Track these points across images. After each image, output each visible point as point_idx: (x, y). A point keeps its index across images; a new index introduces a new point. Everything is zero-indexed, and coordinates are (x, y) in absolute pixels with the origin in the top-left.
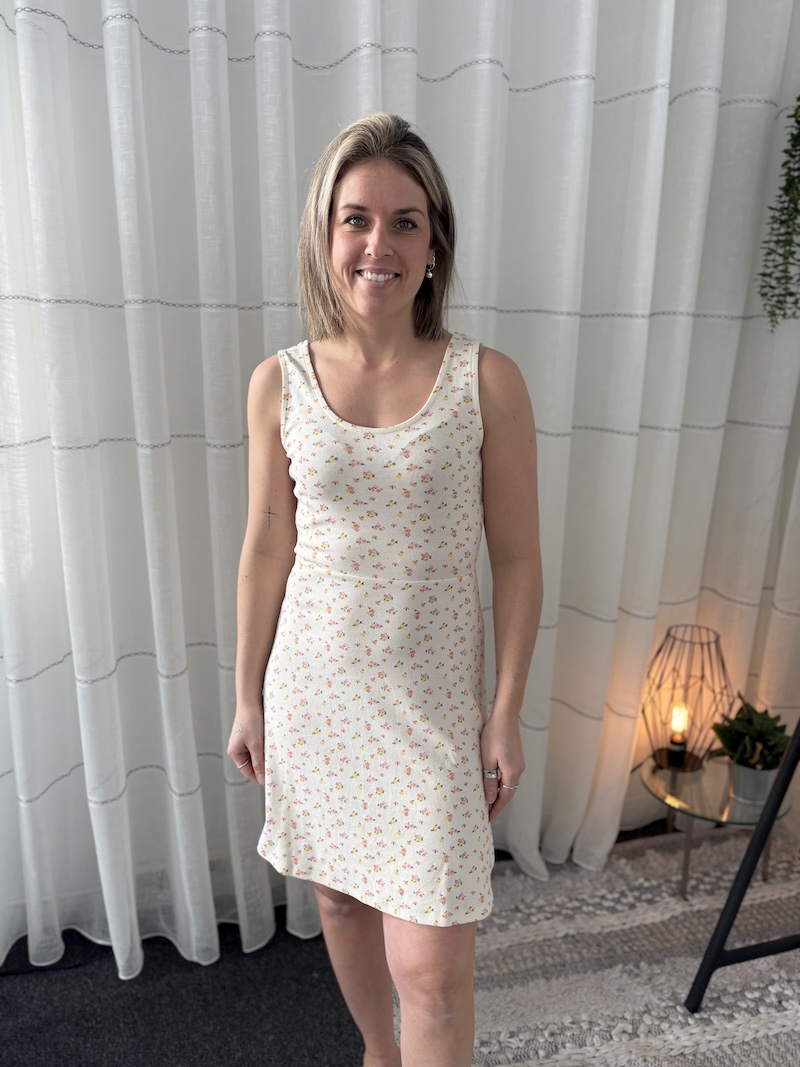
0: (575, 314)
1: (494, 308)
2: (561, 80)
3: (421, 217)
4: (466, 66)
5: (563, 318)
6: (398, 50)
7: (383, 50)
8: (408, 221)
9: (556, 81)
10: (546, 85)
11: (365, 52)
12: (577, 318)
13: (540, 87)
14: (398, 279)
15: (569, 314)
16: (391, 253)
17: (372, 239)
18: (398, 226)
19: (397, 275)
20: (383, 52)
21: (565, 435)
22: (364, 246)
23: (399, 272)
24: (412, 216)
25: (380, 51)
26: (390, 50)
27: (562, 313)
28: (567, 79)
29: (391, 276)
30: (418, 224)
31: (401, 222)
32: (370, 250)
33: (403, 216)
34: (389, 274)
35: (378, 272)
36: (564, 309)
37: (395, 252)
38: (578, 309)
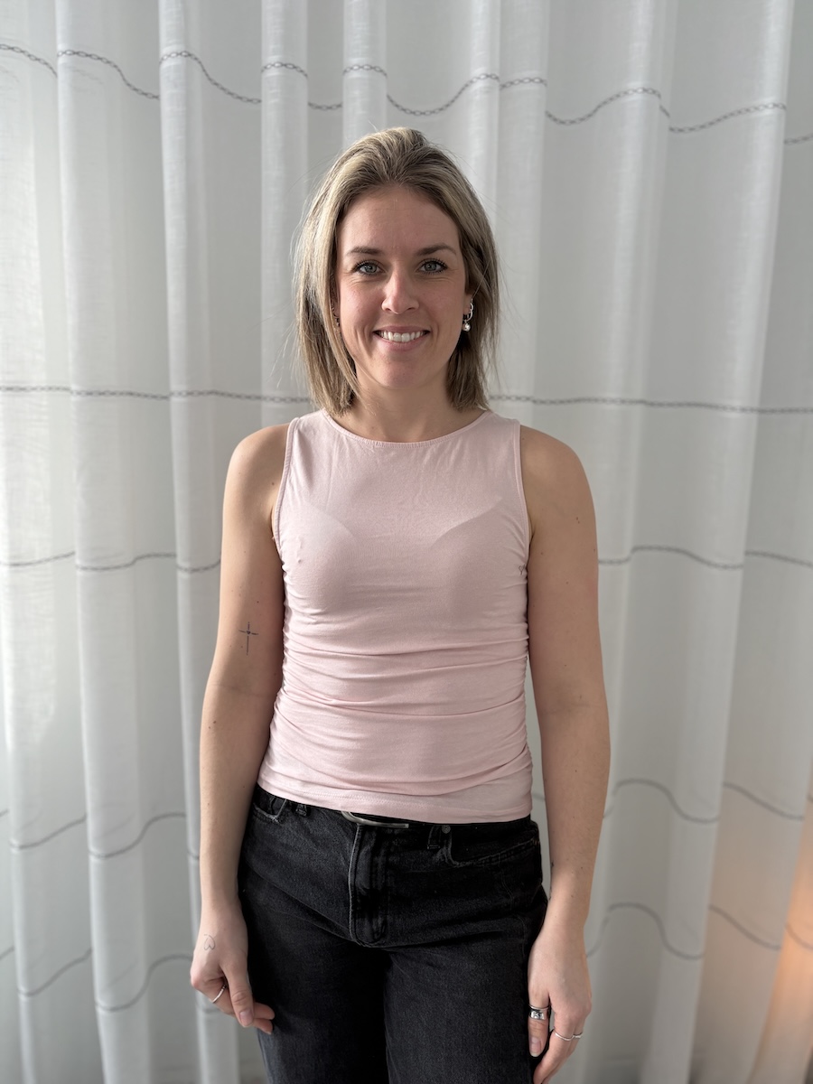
0: (752, 410)
1: (642, 402)
2: (740, 112)
3: (451, 255)
4: (611, 99)
5: (734, 415)
6: (521, 81)
7: (502, 83)
8: (436, 263)
9: (732, 114)
10: (719, 120)
11: (479, 85)
12: (754, 416)
13: (711, 124)
14: (428, 338)
15: (743, 410)
16: (415, 304)
17: (391, 288)
18: (423, 269)
19: (426, 332)
20: (503, 86)
21: (734, 567)
22: (382, 299)
23: (428, 328)
24: (441, 255)
25: (497, 84)
26: (512, 83)
27: (733, 409)
28: (748, 110)
29: (418, 334)
30: (448, 264)
31: (427, 264)
32: (388, 303)
33: (428, 256)
34: (416, 332)
35: (401, 331)
36: (737, 403)
37: (421, 304)
38: (756, 404)
